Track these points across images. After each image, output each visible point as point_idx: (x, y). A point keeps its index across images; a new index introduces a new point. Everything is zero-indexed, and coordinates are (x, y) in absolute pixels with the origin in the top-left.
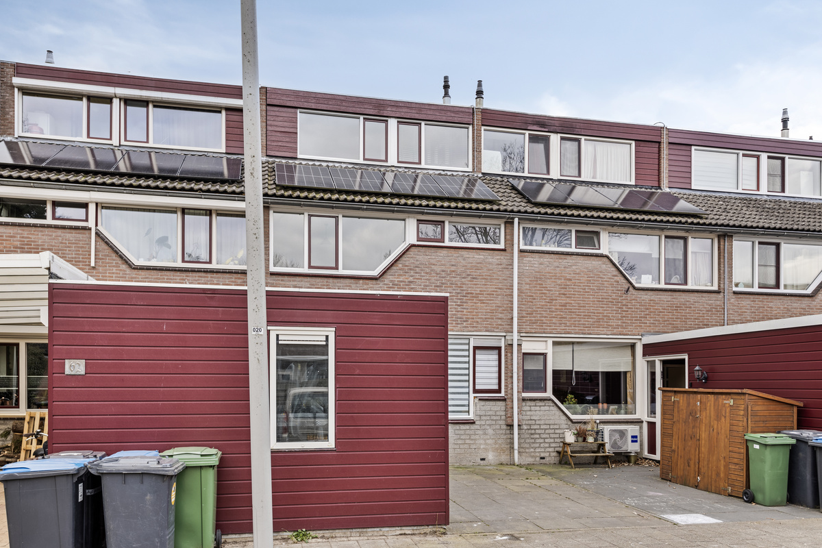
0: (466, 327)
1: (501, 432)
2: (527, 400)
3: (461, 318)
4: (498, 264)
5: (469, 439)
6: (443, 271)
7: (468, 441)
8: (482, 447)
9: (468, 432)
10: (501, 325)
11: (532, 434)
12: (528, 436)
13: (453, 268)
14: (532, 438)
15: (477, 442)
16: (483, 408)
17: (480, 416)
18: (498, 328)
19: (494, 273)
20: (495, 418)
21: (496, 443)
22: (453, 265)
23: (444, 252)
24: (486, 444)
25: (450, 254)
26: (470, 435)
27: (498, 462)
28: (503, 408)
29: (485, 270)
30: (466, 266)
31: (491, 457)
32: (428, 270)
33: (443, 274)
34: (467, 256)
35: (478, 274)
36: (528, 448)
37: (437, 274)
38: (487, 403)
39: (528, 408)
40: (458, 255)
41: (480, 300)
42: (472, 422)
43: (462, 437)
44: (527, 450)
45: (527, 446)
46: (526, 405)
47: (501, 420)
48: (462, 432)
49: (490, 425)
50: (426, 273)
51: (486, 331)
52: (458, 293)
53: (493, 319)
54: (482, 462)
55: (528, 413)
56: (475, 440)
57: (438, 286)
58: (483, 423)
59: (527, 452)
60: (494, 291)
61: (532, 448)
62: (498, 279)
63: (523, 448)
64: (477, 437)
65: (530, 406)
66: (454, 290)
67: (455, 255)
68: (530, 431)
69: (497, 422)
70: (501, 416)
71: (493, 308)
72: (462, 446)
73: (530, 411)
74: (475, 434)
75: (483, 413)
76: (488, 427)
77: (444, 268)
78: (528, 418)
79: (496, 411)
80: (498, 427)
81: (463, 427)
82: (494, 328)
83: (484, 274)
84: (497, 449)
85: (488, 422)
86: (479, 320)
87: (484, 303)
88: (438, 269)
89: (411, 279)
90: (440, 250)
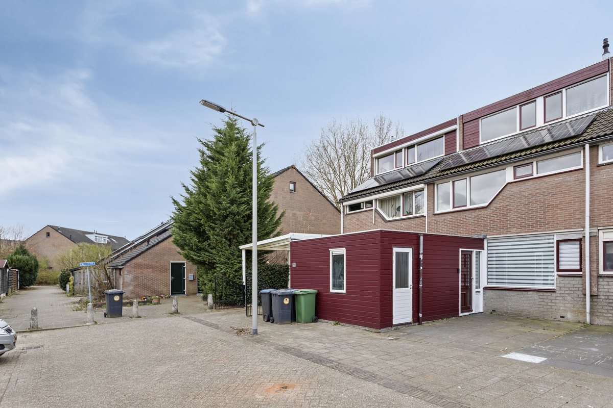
0: (547, 228)
1: (579, 299)
2: (604, 277)
3: (543, 222)
4: (576, 181)
5: (551, 302)
6: (530, 194)
7: (550, 304)
8: (561, 308)
9: (549, 297)
10: (578, 223)
11: (610, 303)
12: (606, 304)
13: (538, 191)
14: (610, 306)
15: (557, 305)
16: (563, 282)
17: (560, 287)
18: (576, 226)
19: (572, 187)
20: (573, 289)
21: (574, 307)
22: (537, 189)
23: (531, 182)
24: (565, 307)
25: (535, 183)
26: (551, 300)
27: (576, 320)
28: (580, 283)
29: (564, 187)
30: (548, 187)
31: (569, 316)
32: (519, 196)
33: (530, 196)
34: (549, 181)
35: (558, 191)
36: (606, 313)
37: (526, 197)
38: (566, 278)
39: (606, 283)
40: (541, 182)
41: (559, 208)
42: (553, 291)
43: (545, 301)
44: (605, 315)
45: (606, 311)
46: (603, 281)
47: (578, 290)
48: (545, 297)
49: (568, 294)
50: (518, 198)
51: (565, 229)
52: (542, 206)
53: (571, 220)
54: (562, 319)
55: (606, 287)
56: (556, 303)
57: (526, 205)
58: (563, 292)
59: (604, 316)
60: (572, 200)
61: (610, 313)
62: (576, 191)
63: (601, 313)
64: (558, 301)
65: (608, 282)
66: (538, 205)
67: (539, 182)
68: (607, 301)
69: (575, 292)
70: (578, 288)
71: (571, 212)
72: (544, 307)
73: (608, 285)
74: (556, 299)
75: (563, 285)
76: (567, 295)
77: (530, 192)
78: (607, 290)
79: (574, 285)
80: (576, 296)
81: (545, 294)
82: (572, 226)
83: (563, 190)
84: (575, 311)
85: (566, 292)
86: (559, 222)
87: (563, 210)
88: (526, 194)
89: (508, 203)
90: (528, 182)
